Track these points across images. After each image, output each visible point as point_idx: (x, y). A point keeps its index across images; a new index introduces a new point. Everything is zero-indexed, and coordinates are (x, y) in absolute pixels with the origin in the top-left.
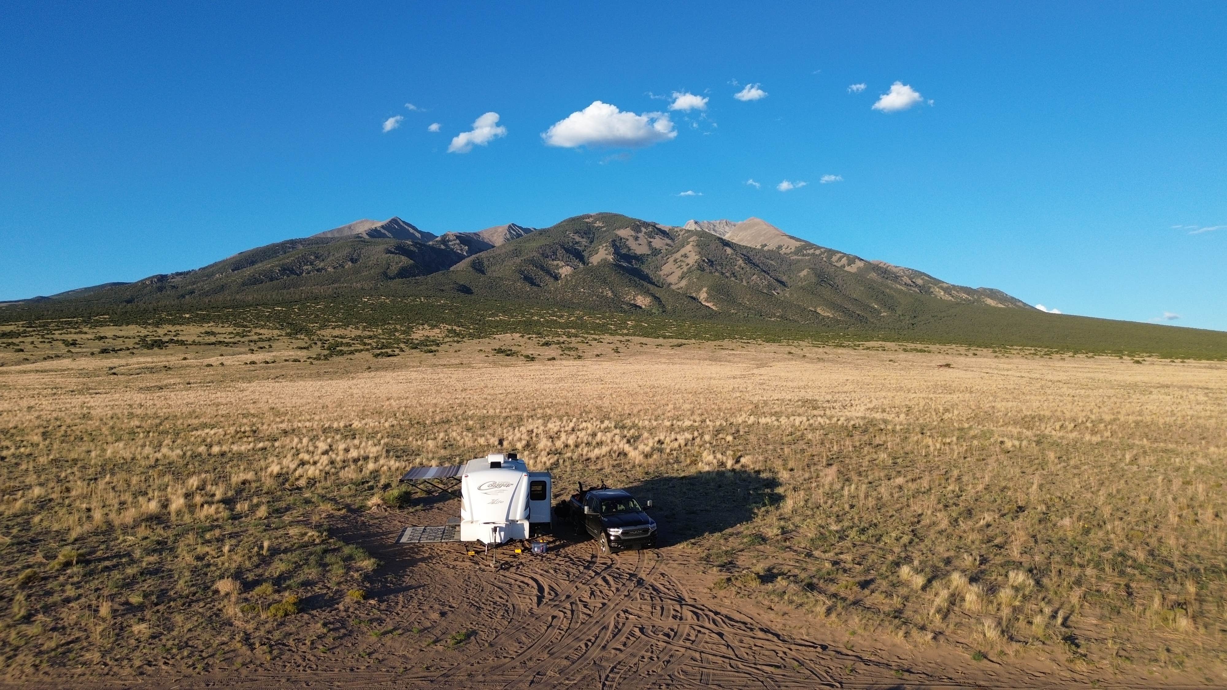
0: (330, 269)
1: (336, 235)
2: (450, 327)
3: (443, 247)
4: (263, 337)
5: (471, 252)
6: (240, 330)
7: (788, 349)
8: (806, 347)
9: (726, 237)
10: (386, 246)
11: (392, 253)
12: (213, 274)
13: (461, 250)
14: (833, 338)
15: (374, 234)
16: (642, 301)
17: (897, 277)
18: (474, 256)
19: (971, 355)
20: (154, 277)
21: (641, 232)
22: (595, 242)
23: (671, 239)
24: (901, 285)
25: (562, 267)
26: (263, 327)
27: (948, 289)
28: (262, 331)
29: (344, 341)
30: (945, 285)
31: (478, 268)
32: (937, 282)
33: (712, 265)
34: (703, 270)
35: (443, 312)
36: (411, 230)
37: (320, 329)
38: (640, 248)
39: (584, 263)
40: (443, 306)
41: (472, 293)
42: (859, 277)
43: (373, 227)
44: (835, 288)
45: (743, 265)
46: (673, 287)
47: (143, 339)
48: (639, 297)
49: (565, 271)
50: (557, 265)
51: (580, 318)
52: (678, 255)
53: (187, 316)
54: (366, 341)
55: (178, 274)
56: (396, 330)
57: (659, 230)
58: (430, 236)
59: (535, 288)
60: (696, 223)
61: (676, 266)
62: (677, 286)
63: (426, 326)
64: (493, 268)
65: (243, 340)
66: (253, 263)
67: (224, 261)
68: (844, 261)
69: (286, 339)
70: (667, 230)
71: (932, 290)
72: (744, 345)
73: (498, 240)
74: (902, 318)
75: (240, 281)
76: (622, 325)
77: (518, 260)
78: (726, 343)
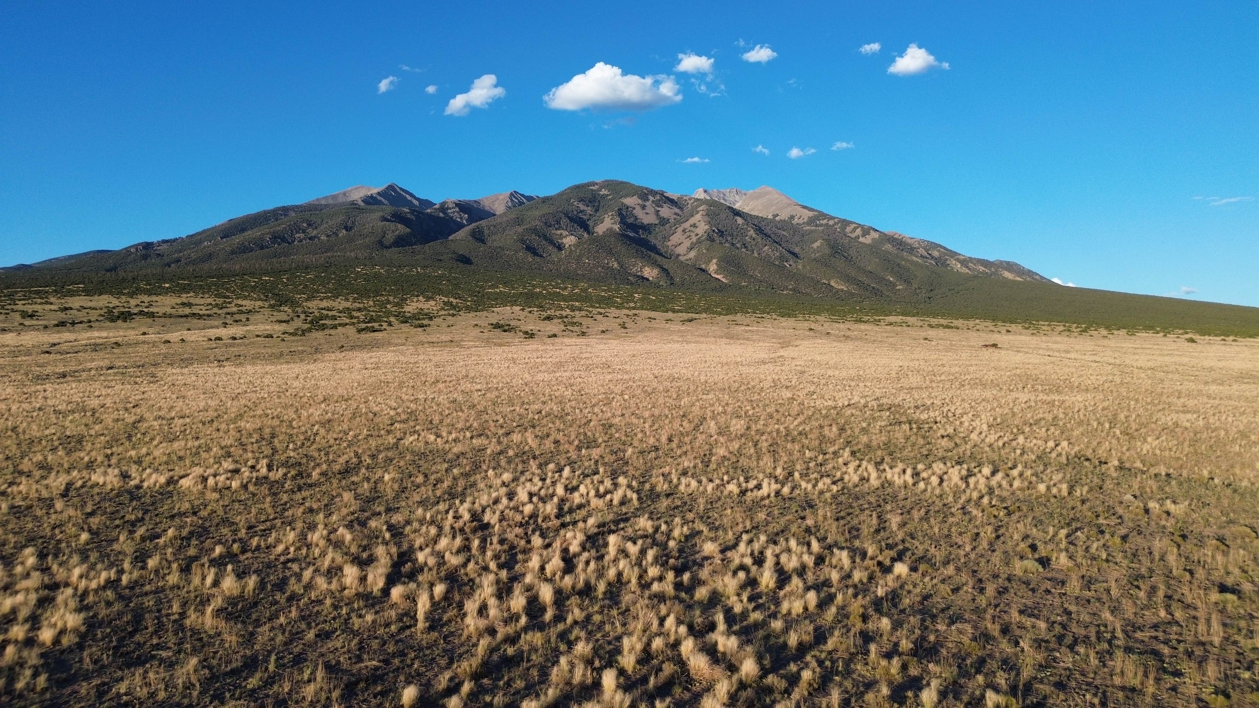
0: (323, 238)
1: (331, 202)
2: (446, 300)
3: (441, 215)
4: (244, 309)
5: (471, 221)
6: (220, 301)
7: (806, 324)
8: (823, 322)
9: (737, 206)
10: (381, 214)
11: (388, 220)
12: (200, 242)
13: (461, 218)
14: (850, 312)
15: (370, 200)
16: (649, 273)
17: (912, 249)
18: (474, 224)
19: (1004, 331)
20: (139, 244)
21: (648, 200)
22: (601, 210)
23: (680, 208)
24: (917, 257)
25: (565, 237)
26: (245, 298)
27: (965, 262)
28: (244, 303)
29: (330, 313)
30: (961, 257)
31: (478, 236)
32: (953, 254)
33: (722, 236)
34: (713, 240)
35: (440, 283)
36: (409, 198)
37: (307, 300)
38: (647, 217)
39: (589, 233)
40: (440, 277)
41: (472, 263)
42: (873, 248)
43: (369, 194)
44: (848, 259)
45: (754, 235)
46: (682, 258)
47: (110, 311)
48: (646, 268)
49: (569, 241)
50: (561, 234)
51: (585, 290)
52: (687, 225)
53: (167, 285)
54: (355, 314)
55: (165, 242)
56: (388, 302)
57: (668, 198)
58: (429, 204)
59: (538, 259)
60: (705, 191)
61: (685, 236)
62: (685, 258)
63: (421, 298)
64: (494, 237)
65: (219, 312)
66: (243, 230)
67: (213, 228)
68: (859, 231)
69: (267, 312)
70: (675, 199)
71: (948, 262)
72: (759, 320)
73: (499, 208)
74: (918, 291)
75: (228, 249)
76: (629, 298)
77: (520, 229)
78: (739, 317)
